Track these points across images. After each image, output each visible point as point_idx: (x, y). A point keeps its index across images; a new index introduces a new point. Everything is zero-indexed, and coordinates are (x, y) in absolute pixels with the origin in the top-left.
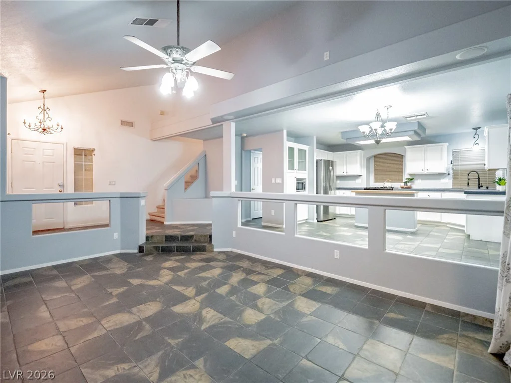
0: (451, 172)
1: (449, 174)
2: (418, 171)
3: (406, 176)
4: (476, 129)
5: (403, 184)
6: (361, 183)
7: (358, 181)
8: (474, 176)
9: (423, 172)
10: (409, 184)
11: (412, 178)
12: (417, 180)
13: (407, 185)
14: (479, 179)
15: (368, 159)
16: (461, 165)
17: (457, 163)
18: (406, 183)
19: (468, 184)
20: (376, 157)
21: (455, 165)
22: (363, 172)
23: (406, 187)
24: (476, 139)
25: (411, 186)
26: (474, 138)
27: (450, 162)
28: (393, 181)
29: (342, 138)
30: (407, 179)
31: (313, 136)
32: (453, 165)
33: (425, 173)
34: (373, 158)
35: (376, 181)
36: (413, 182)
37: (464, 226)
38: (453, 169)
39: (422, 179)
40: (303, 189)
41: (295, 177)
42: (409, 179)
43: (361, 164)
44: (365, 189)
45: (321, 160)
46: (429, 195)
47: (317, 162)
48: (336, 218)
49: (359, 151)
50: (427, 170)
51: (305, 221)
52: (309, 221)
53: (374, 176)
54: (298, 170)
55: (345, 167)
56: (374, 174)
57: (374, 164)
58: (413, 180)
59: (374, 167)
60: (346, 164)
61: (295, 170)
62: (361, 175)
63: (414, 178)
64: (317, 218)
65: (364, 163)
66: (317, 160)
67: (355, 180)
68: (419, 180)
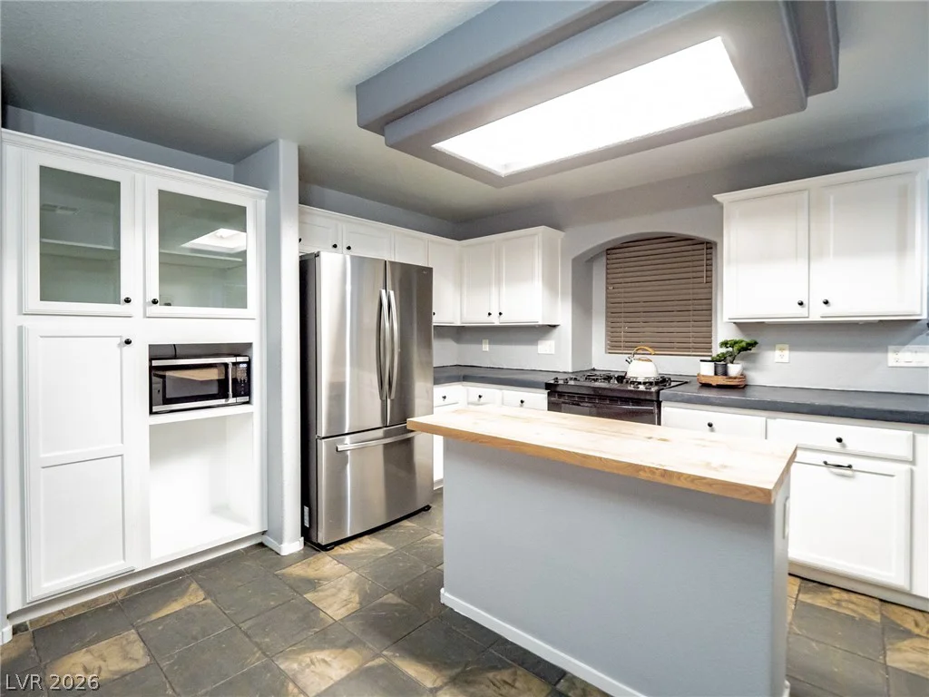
2: (780, 308)
3: (723, 331)
5: (707, 370)
6: (555, 356)
7: (546, 347)
9: (802, 311)
10: (734, 369)
11: (748, 340)
12: (772, 347)
13: (725, 373)
15: (583, 266)
18: (721, 363)
20: (612, 251)
22: (562, 314)
23: (721, 380)
25: (743, 376)
28: (665, 346)
29: (362, 124)
30: (725, 344)
31: (273, 144)
33: (813, 317)
34: (604, 259)
35: (614, 346)
36: (752, 359)
39: (794, 347)
40: (226, 397)
41: (128, 342)
42: (736, 343)
43: (550, 283)
44: (548, 386)
45: (317, 255)
46: (839, 440)
47: (307, 268)
48: (433, 506)
49: (541, 231)
50: (826, 303)
51: (258, 541)
52: (269, 541)
53: (607, 326)
54: (155, 302)
55: (494, 290)
56: (607, 321)
57: (607, 283)
58: (754, 350)
59: (607, 293)
60: (499, 282)
61: (128, 301)
62: (555, 326)
63: (758, 340)
64: (307, 525)
65: (565, 277)
66: (301, 257)
67: (534, 342)
68: (781, 349)
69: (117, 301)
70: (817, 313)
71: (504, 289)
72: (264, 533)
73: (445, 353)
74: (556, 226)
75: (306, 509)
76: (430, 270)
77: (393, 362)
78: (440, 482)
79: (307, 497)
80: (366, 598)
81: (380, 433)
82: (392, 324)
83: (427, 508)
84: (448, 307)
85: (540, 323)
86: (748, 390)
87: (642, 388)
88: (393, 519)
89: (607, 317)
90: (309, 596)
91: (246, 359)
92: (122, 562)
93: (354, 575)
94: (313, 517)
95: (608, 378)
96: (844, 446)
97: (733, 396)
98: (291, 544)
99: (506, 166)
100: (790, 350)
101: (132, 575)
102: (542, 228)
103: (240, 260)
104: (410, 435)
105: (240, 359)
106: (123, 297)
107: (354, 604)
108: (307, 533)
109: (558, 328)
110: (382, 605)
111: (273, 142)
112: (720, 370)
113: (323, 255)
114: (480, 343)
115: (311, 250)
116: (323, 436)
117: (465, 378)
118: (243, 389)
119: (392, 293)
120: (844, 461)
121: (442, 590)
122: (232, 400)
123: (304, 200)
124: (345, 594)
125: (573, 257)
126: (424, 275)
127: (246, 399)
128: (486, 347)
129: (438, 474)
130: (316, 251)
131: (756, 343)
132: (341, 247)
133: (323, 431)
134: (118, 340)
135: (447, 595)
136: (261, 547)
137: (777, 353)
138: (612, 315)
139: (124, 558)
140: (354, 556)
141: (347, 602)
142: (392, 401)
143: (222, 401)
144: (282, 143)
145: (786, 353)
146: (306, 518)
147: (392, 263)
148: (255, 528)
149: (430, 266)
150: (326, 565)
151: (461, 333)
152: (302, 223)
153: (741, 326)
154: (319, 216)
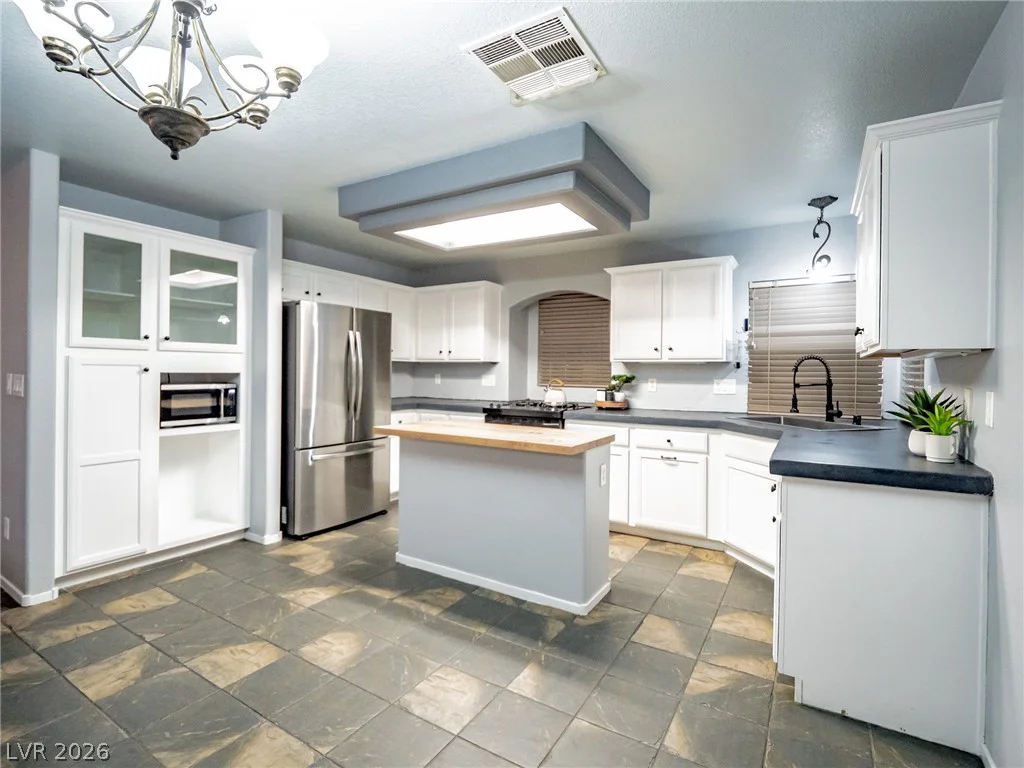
0: (745, 359)
1: (738, 365)
2: (644, 353)
3: (615, 368)
4: (822, 202)
5: (601, 396)
6: (495, 388)
7: (488, 380)
8: (813, 374)
9: (657, 355)
10: (619, 396)
11: (629, 375)
12: (646, 381)
13: (613, 399)
14: (829, 384)
15: (519, 313)
16: (773, 335)
17: (762, 329)
18: (610, 392)
19: (795, 401)
20: (543, 301)
21: (757, 336)
22: (502, 354)
23: (609, 404)
24: (820, 241)
25: (626, 402)
26: (816, 235)
27: (743, 325)
28: (572, 380)
29: (343, 215)
30: (616, 378)
31: (262, 212)
32: (750, 336)
33: (665, 359)
34: (536, 309)
35: (545, 380)
36: (633, 389)
37: (771, 569)
38: (750, 348)
39: (660, 380)
40: (218, 416)
41: (146, 370)
42: (620, 377)
43: (491, 327)
44: (485, 410)
45: (298, 303)
46: (669, 441)
47: (288, 312)
48: (389, 512)
49: (482, 286)
50: (670, 349)
51: (241, 537)
52: (252, 536)
53: (539, 364)
54: (167, 339)
55: (445, 334)
56: (539, 359)
57: (540, 328)
58: (633, 382)
59: (539, 336)
60: (449, 324)
61: (146, 337)
62: (495, 363)
63: (635, 375)
64: (284, 522)
65: (503, 322)
66: (283, 303)
67: (478, 376)
68: (652, 382)
69: (138, 338)
70: (667, 357)
71: (453, 330)
72: (246, 530)
73: (402, 386)
74: (496, 279)
75: (284, 509)
76: (389, 315)
77: (357, 390)
78: (396, 494)
79: (285, 499)
80: (337, 563)
81: (344, 447)
82: (357, 357)
83: (383, 513)
84: (405, 346)
85: (482, 360)
86: (631, 411)
87: (553, 410)
88: (356, 518)
89: (539, 356)
90: (293, 564)
91: (235, 386)
92: (137, 545)
93: (328, 552)
94: (290, 516)
95: (535, 405)
96: (671, 445)
97: (620, 415)
98: (272, 537)
99: (450, 244)
100: (658, 382)
101: (144, 557)
102: (484, 282)
103: (231, 305)
104: (371, 450)
105: (228, 386)
106: (143, 335)
107: (330, 565)
108: (285, 529)
109: (497, 366)
110: (351, 566)
111: (260, 211)
112: (608, 396)
113: (302, 302)
114: (433, 376)
115: (292, 297)
116: (300, 447)
117: (419, 406)
118: (232, 411)
119: (358, 334)
120: (672, 455)
121: (397, 553)
122: (222, 419)
123: (287, 254)
124: (322, 561)
125: (511, 305)
126: (384, 319)
127: (233, 418)
128: (438, 381)
129: (394, 487)
130: (297, 300)
131: (633, 378)
132: (313, 293)
133: (299, 444)
134: (137, 369)
135: (401, 555)
136: (244, 543)
137: (650, 384)
138: (543, 355)
139: (139, 542)
140: (325, 543)
141: (324, 566)
142: (356, 422)
143: (215, 420)
144: (269, 212)
145: (655, 384)
146: (284, 516)
147: (357, 310)
148: (238, 524)
149: (389, 311)
150: (303, 547)
151: (415, 368)
152: (284, 275)
153: (627, 364)
154: (296, 267)
